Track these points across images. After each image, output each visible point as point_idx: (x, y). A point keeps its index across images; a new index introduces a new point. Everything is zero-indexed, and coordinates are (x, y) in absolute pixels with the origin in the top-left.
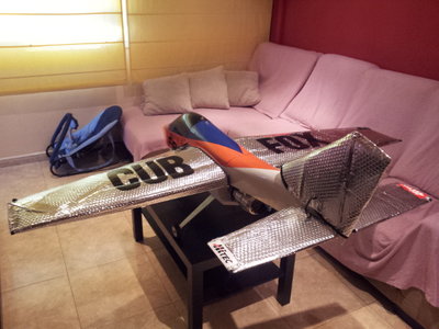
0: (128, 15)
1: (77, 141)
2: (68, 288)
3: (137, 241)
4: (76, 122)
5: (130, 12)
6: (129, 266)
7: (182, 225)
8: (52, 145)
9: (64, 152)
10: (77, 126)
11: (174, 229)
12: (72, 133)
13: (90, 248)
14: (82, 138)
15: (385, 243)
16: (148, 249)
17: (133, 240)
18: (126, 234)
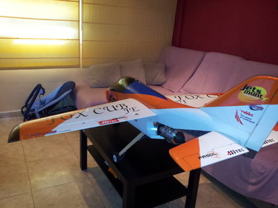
0: (83, 22)
1: (43, 103)
2: (31, 202)
3: (82, 170)
4: (44, 90)
5: (84, 21)
6: (76, 187)
7: (121, 153)
8: (26, 106)
9: (34, 110)
10: (44, 92)
11: (114, 156)
12: (41, 98)
13: (48, 174)
14: (47, 102)
15: (263, 171)
16: (90, 175)
17: (80, 169)
18: (74, 165)
